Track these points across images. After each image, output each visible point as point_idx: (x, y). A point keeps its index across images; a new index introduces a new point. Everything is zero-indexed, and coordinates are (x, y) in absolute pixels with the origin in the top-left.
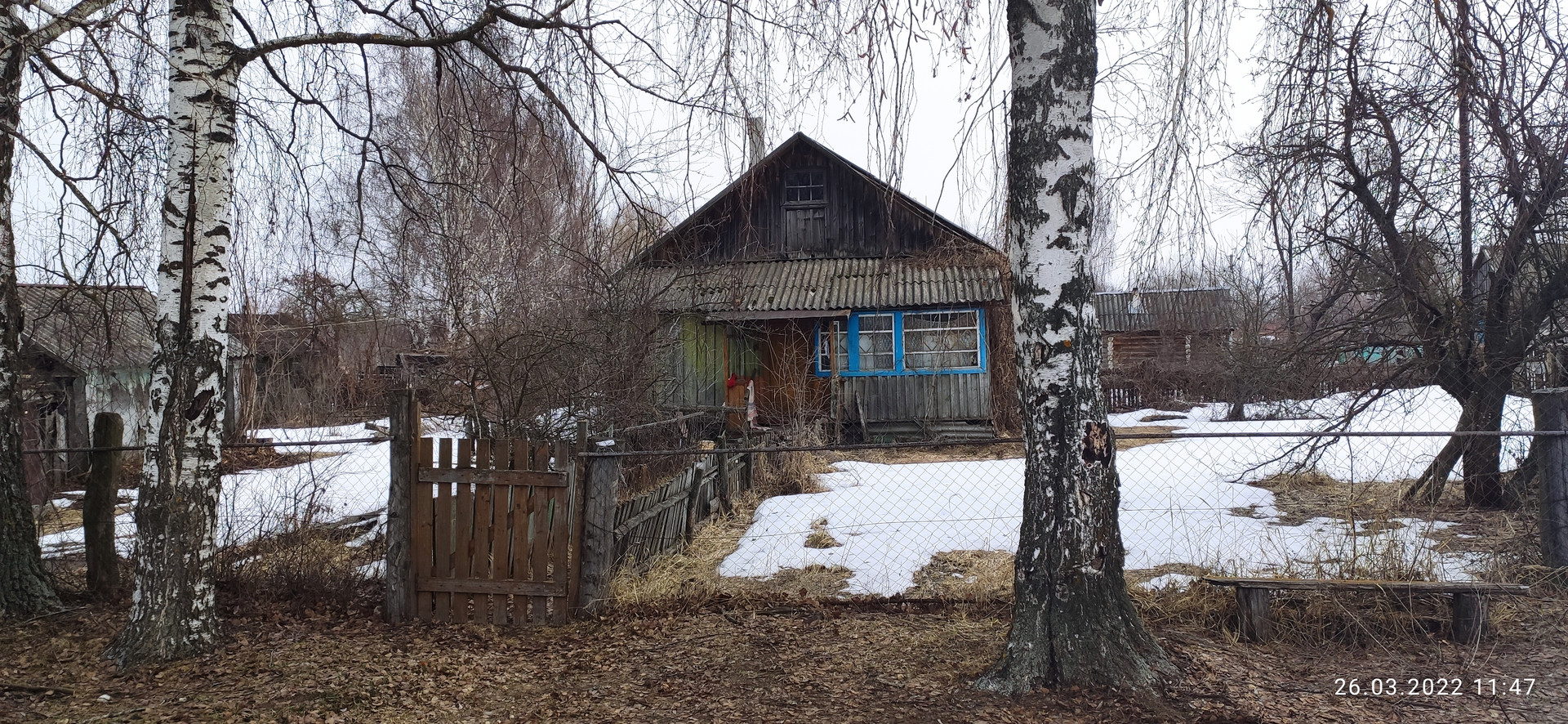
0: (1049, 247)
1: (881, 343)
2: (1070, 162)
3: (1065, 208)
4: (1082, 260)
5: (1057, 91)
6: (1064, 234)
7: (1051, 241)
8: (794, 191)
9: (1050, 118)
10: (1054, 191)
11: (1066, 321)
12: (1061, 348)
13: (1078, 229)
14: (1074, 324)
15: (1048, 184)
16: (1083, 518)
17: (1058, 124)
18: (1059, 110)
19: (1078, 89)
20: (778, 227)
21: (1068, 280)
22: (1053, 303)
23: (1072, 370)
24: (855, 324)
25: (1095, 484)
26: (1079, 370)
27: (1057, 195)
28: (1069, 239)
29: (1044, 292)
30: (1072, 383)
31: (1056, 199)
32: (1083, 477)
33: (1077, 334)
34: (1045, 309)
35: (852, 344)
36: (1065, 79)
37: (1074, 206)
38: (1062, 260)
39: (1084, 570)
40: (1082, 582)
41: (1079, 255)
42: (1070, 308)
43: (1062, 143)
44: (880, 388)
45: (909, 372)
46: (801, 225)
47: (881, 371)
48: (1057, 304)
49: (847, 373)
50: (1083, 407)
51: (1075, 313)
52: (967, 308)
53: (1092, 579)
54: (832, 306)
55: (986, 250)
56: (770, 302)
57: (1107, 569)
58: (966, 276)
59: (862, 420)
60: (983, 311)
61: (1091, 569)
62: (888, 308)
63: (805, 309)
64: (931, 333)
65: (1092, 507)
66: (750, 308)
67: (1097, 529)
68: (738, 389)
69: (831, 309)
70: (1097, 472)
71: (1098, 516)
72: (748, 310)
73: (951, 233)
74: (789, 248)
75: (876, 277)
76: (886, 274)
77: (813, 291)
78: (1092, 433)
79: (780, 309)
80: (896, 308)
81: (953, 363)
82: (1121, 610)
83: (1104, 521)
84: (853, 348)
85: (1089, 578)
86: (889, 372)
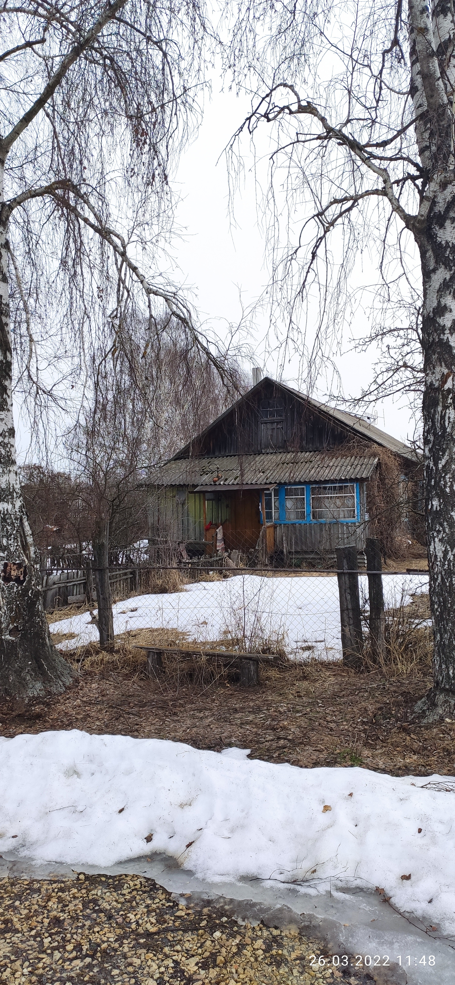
1: (299, 504)
8: (266, 412)
16: (3, 611)
20: (257, 433)
24: (283, 492)
25: (10, 594)
32: (2, 590)
35: (281, 505)
39: (3, 637)
44: (298, 531)
45: (314, 521)
46: (270, 432)
47: (298, 521)
49: (279, 522)
52: (347, 482)
53: (8, 642)
54: (268, 482)
55: (376, 445)
56: (235, 479)
57: (24, 637)
58: (356, 462)
59: (285, 550)
60: (358, 484)
61: (8, 637)
62: (300, 483)
63: (252, 484)
64: (328, 498)
65: (7, 605)
66: (222, 483)
67: (10, 617)
68: (211, 531)
69: (266, 484)
70: (12, 588)
71: (11, 610)
72: (220, 484)
73: (355, 435)
74: (263, 446)
75: (304, 463)
76: (311, 462)
77: (263, 472)
78: (9, 568)
79: (238, 484)
80: (305, 483)
81: (341, 516)
82: (37, 659)
83: (16, 613)
84: (282, 507)
85: (6, 642)
86: (302, 522)
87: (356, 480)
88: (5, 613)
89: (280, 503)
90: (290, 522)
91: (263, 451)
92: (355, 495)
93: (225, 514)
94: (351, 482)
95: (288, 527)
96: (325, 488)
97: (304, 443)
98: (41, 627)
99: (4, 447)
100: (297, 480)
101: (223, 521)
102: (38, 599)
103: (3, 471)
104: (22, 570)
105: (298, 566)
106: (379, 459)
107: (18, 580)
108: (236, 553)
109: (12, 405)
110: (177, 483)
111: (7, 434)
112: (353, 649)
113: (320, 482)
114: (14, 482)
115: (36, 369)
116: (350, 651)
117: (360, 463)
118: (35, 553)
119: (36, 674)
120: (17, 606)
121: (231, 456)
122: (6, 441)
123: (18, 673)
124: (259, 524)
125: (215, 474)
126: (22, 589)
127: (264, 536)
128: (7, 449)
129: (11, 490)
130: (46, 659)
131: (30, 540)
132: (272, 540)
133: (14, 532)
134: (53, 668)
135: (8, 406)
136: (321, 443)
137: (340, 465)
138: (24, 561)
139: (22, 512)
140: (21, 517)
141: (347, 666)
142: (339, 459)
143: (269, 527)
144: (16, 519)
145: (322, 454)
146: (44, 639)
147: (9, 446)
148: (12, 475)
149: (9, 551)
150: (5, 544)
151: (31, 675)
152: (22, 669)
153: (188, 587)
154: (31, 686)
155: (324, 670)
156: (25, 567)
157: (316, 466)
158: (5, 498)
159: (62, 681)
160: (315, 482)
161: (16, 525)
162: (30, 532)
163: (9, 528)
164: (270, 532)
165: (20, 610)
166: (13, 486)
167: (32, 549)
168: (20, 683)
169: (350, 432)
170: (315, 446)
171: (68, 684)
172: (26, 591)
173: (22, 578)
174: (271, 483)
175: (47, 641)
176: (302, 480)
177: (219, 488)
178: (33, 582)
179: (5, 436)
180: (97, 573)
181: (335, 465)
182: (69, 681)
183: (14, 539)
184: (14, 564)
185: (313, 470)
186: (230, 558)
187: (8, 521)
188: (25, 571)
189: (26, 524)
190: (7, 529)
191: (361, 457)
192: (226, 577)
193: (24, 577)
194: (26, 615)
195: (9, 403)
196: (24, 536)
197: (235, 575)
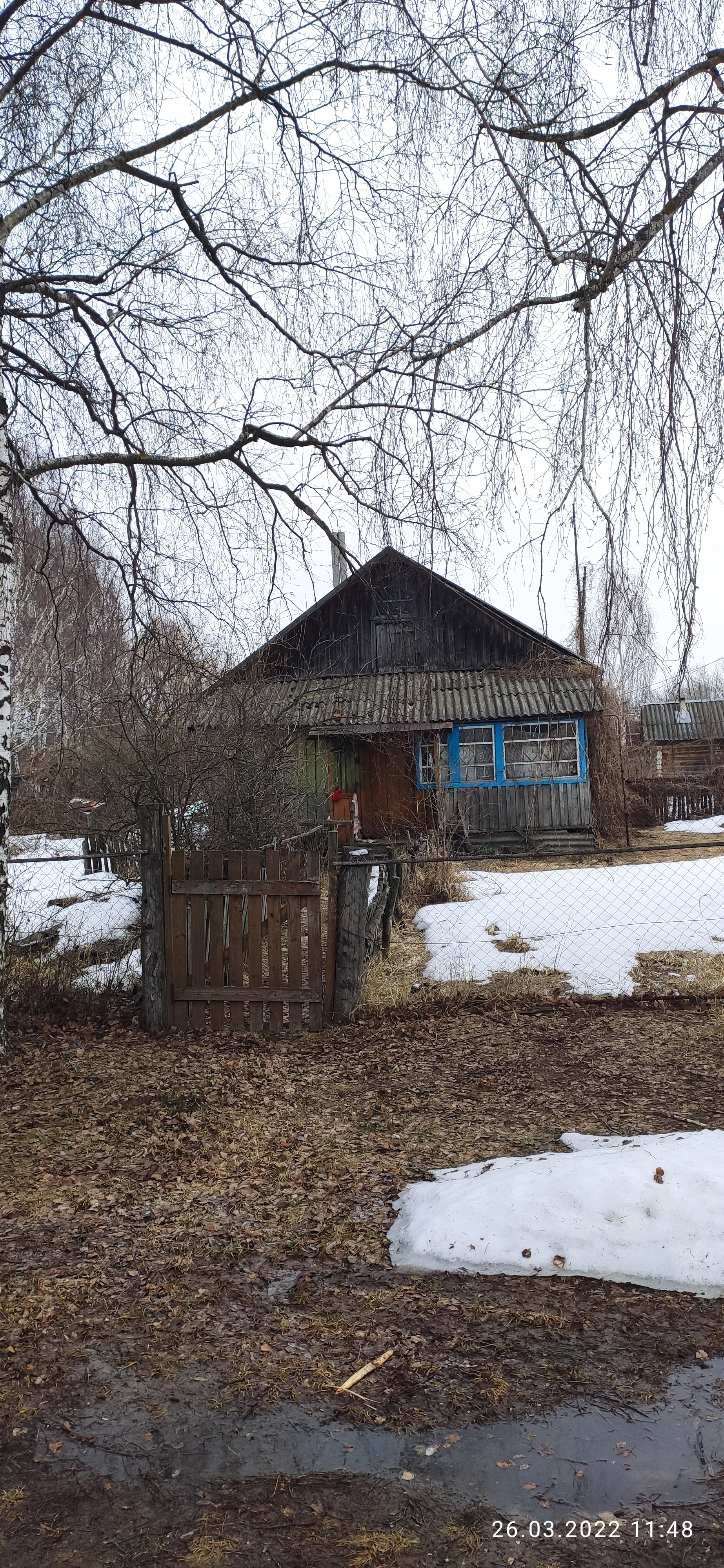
1: (481, 755)
8: (383, 606)
20: (368, 642)
24: (456, 735)
35: (453, 758)
45: (510, 782)
46: (392, 639)
47: (482, 782)
49: (448, 785)
52: (564, 719)
54: (433, 718)
56: (371, 716)
60: (582, 721)
63: (406, 722)
64: (529, 744)
66: (351, 721)
68: (346, 802)
69: (432, 721)
72: (350, 724)
74: (380, 662)
75: (471, 689)
76: (481, 687)
77: (411, 704)
79: (380, 723)
80: (492, 720)
81: (554, 773)
84: (454, 760)
86: (490, 784)
89: (451, 754)
90: (468, 785)
91: (382, 670)
92: (577, 737)
93: (352, 773)
94: (569, 719)
95: (465, 793)
96: (527, 728)
97: (453, 657)
100: (484, 715)
101: (357, 785)
113: (518, 719)
124: (414, 790)
136: (480, 656)
142: (525, 682)
157: (497, 694)
160: (510, 719)
169: (532, 639)
174: (440, 721)
177: (351, 730)
185: (499, 701)
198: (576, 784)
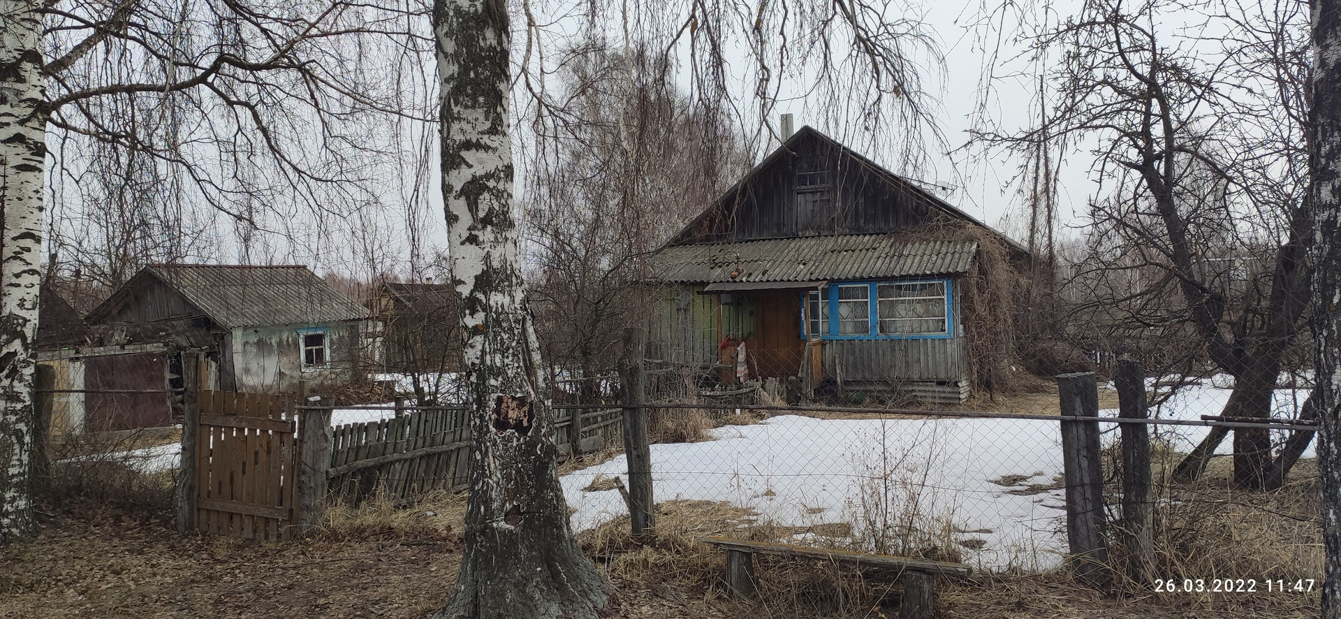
0: (462, 243)
1: (859, 310)
2: (472, 170)
3: (471, 210)
4: (488, 255)
5: (456, 110)
6: (473, 232)
7: (463, 239)
8: (805, 177)
9: (452, 133)
10: (460, 196)
11: (479, 308)
12: (476, 331)
13: (484, 228)
14: (484, 310)
15: (455, 189)
16: (495, 479)
17: (459, 138)
18: (459, 126)
19: (473, 107)
20: (790, 209)
21: (479, 272)
22: (469, 292)
23: (483, 351)
24: (836, 294)
25: (507, 450)
26: (488, 350)
27: (463, 199)
28: (477, 236)
29: (461, 282)
30: (483, 361)
31: (462, 202)
32: (495, 444)
33: (486, 318)
34: (463, 297)
35: (833, 312)
36: (461, 99)
37: (477, 210)
38: (473, 254)
39: (495, 525)
40: (493, 536)
41: (486, 250)
42: (481, 296)
43: (464, 154)
44: (857, 350)
45: (883, 336)
46: (810, 207)
47: (858, 335)
48: (472, 292)
49: (828, 337)
50: (493, 382)
51: (484, 301)
52: (934, 279)
53: (503, 533)
54: (813, 278)
55: (971, 225)
56: (763, 274)
57: (528, 524)
58: (944, 250)
59: (838, 379)
60: (950, 281)
61: (503, 525)
62: (862, 280)
63: (789, 280)
64: (903, 302)
65: (502, 470)
66: (744, 279)
67: (507, 490)
68: (729, 350)
69: (810, 280)
70: (510, 440)
71: (508, 478)
72: (741, 281)
73: (940, 210)
74: (800, 227)
75: (864, 251)
76: (875, 249)
77: (804, 264)
78: (504, 405)
79: (768, 281)
80: (870, 280)
81: (923, 329)
82: (549, 563)
83: (516, 483)
84: (833, 314)
85: (500, 532)
86: (865, 337)
87: (947, 276)
88: (498, 484)
89: (831, 309)
90: (845, 338)
91: (800, 233)
92: (945, 297)
93: (747, 325)
94: (939, 279)
95: (842, 345)
96: (900, 287)
97: (862, 221)
98: (556, 508)
99: (497, 197)
100: (858, 275)
101: (746, 335)
102: (552, 459)
103: (496, 238)
104: (526, 409)
105: (857, 403)
106: (978, 246)
107: (519, 427)
108: (772, 383)
109: (509, 126)
110: (679, 280)
111: (502, 175)
112: (1093, 555)
113: (893, 278)
114: (513, 259)
115: (539, 71)
116: (1086, 558)
117: (951, 250)
118: (545, 380)
119: (549, 589)
120: (518, 471)
121: (752, 241)
122: (501, 187)
123: (521, 586)
124: (799, 340)
125: (733, 267)
126: (526, 443)
127: (810, 360)
128: (503, 201)
129: (509, 272)
130: (564, 562)
131: (537, 357)
132: (820, 365)
133: (514, 344)
134: (575, 578)
135: (505, 128)
136: (887, 221)
137: (919, 253)
138: (528, 393)
139: (526, 309)
140: (524, 319)
141: (1084, 584)
142: (917, 244)
143: (814, 345)
144: (517, 321)
145: (890, 238)
146: (560, 528)
147: (505, 196)
148: (510, 245)
149: (506, 378)
150: (499, 365)
151: (542, 590)
152: (527, 579)
153: (715, 432)
154: (542, 610)
155: (1041, 589)
156: (531, 404)
157: (884, 255)
158: (498, 284)
159: (592, 602)
160: (885, 279)
161: (516, 332)
162: (537, 345)
163: (506, 337)
164: (816, 351)
165: (522, 480)
166: (511, 265)
167: (540, 373)
168: (524, 604)
169: (931, 205)
170: (877, 227)
171: (600, 606)
172: (532, 445)
173: (525, 424)
174: (818, 280)
175: (565, 530)
176: (865, 275)
177: (740, 287)
178: (543, 431)
179: (500, 179)
180: (627, 414)
181: (913, 253)
182: (602, 601)
183: (514, 355)
184: (514, 398)
185: (880, 262)
186: (764, 389)
187: (504, 324)
188: (530, 411)
189: (531, 330)
190: (502, 339)
191: (950, 242)
192: (762, 417)
193: (530, 421)
194: (532, 487)
195: (505, 123)
196: (528, 351)
197: (773, 415)
198: (945, 340)
